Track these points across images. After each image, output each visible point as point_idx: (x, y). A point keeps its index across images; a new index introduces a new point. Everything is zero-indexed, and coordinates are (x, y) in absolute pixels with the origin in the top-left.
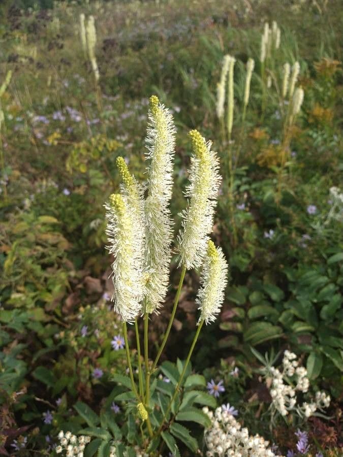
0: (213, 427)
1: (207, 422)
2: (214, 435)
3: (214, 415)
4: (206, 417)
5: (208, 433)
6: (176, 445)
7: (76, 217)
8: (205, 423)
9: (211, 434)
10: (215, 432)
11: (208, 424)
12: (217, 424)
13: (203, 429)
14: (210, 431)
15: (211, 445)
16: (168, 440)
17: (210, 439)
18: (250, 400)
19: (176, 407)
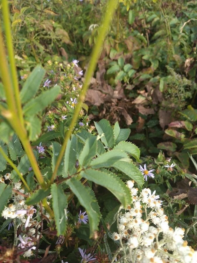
0: (132, 206)
1: (126, 198)
2: (131, 217)
3: (138, 194)
4: (128, 191)
5: (124, 212)
6: (65, 210)
7: (83, 25)
8: (123, 198)
9: (127, 214)
10: (133, 213)
11: (127, 201)
12: (138, 206)
13: (119, 203)
14: (128, 211)
15: (122, 227)
16: (59, 198)
17: (124, 220)
18: (175, 197)
19: (87, 159)
